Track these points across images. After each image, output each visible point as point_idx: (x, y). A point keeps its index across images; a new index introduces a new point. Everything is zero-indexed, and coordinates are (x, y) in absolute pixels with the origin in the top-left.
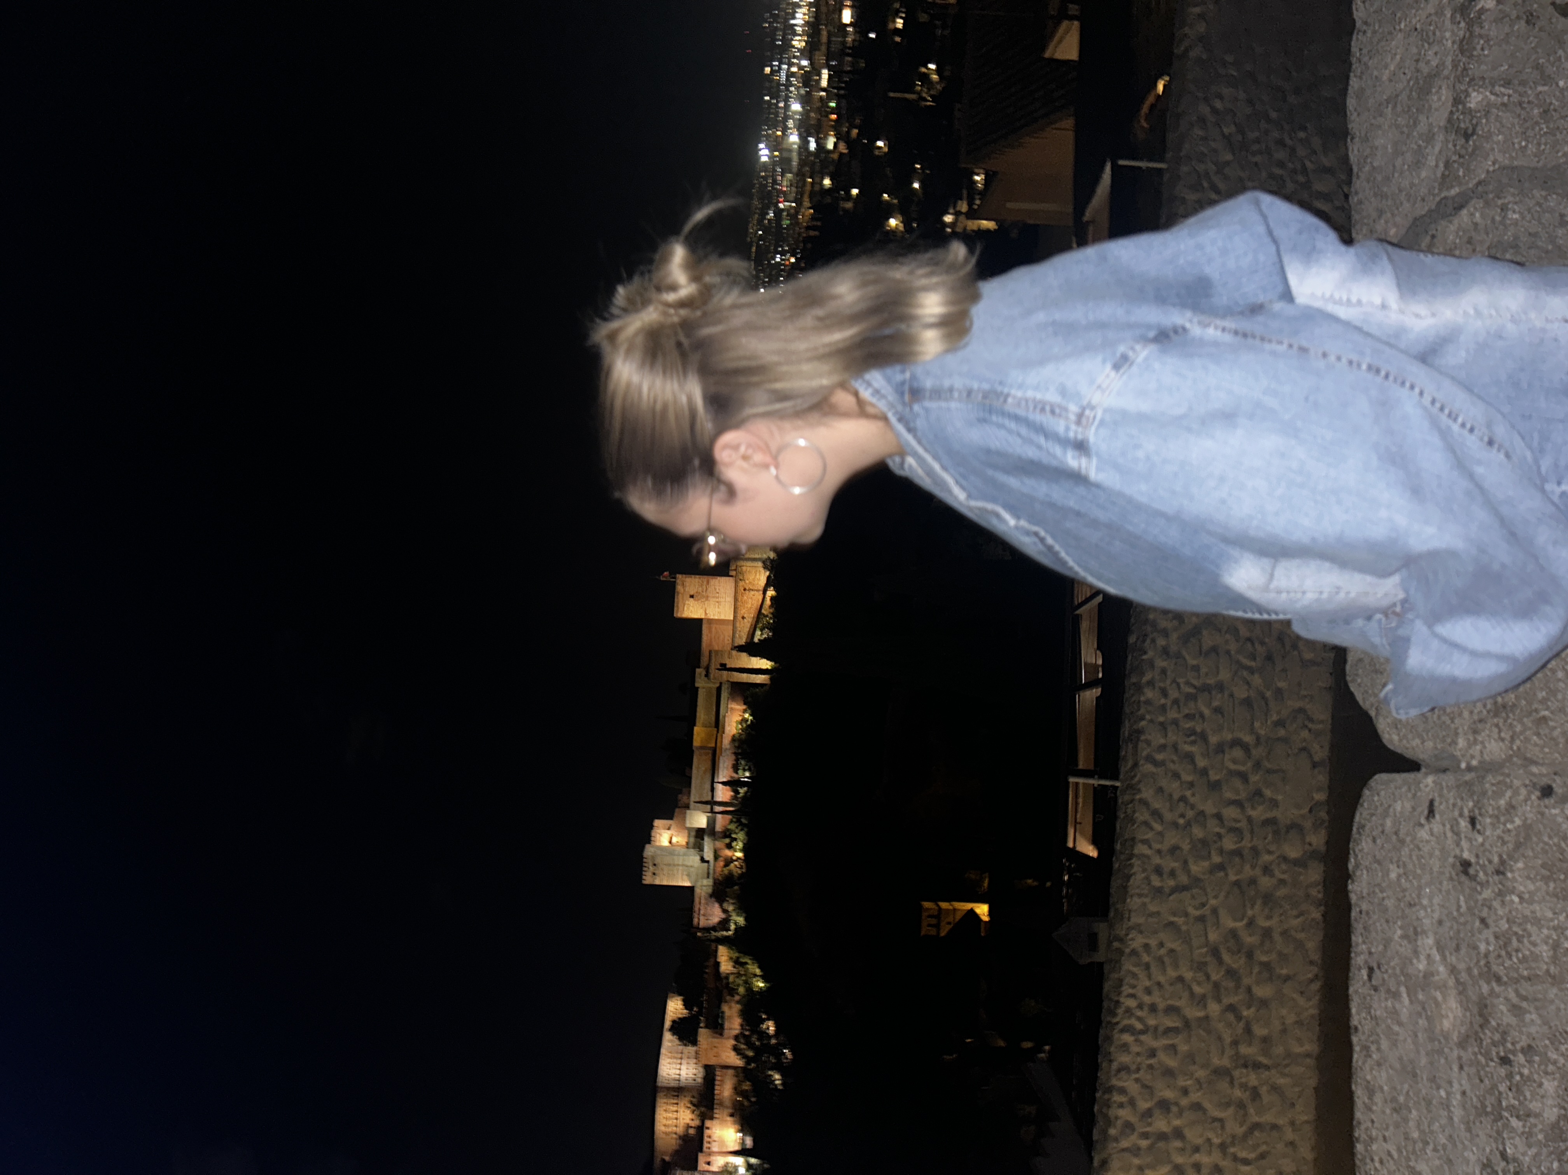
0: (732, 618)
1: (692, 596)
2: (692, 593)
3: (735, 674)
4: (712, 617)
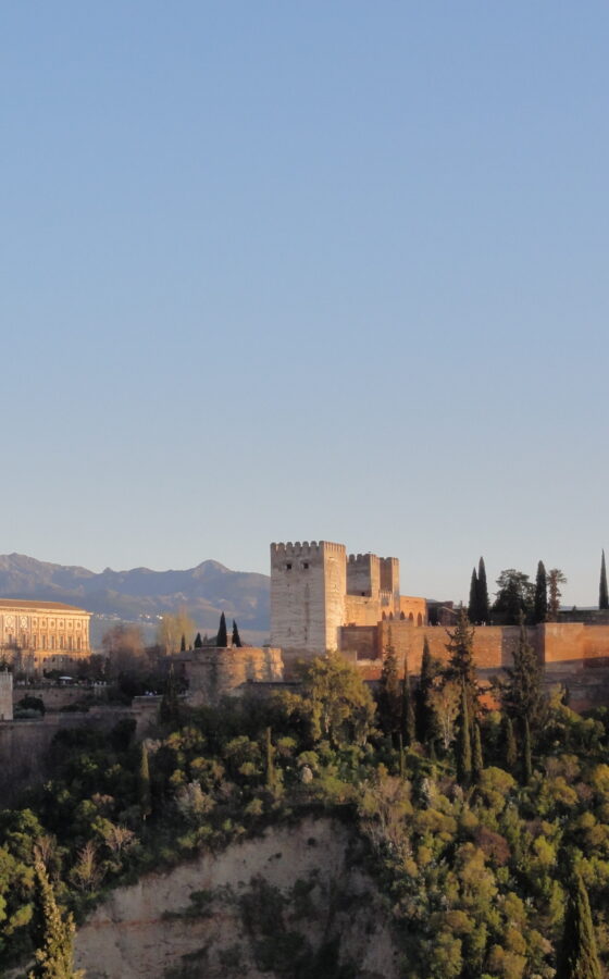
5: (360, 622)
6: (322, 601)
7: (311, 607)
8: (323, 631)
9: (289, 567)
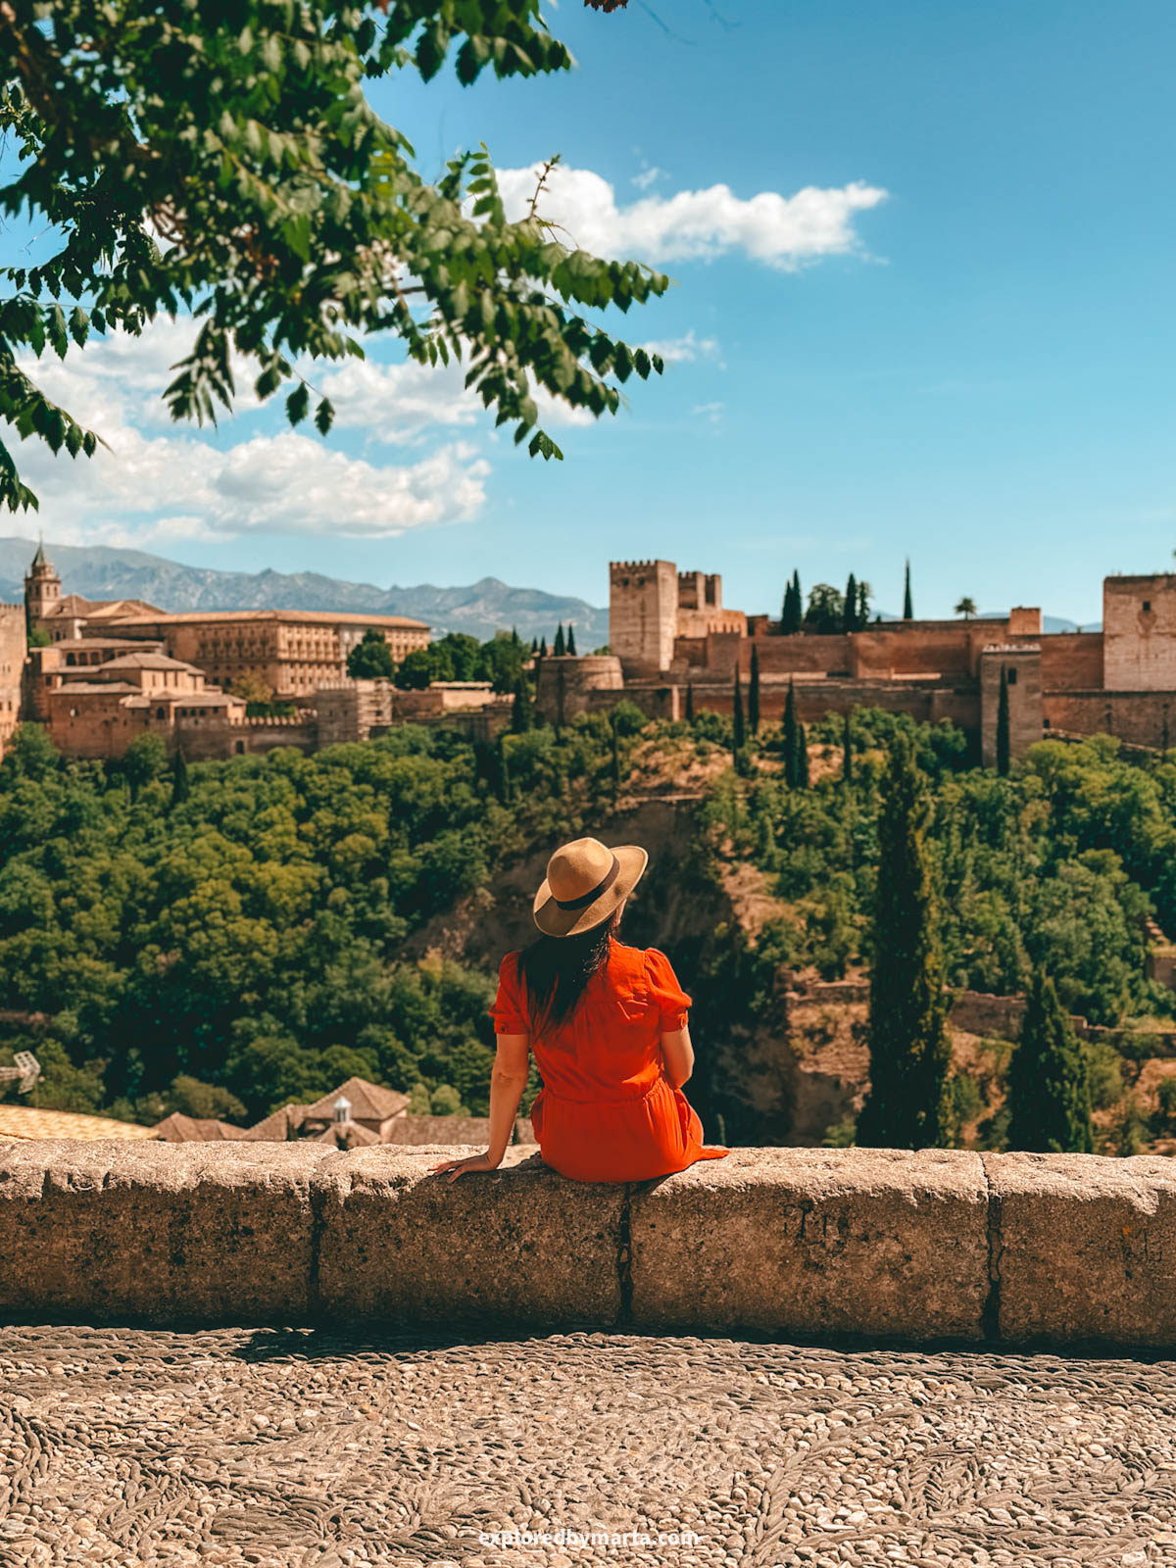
0: (1108, 687)
1: (1147, 606)
2: (1154, 607)
3: (997, 702)
4: (1107, 648)
5: (690, 634)
6: (657, 613)
7: (648, 620)
8: (657, 642)
9: (626, 582)
